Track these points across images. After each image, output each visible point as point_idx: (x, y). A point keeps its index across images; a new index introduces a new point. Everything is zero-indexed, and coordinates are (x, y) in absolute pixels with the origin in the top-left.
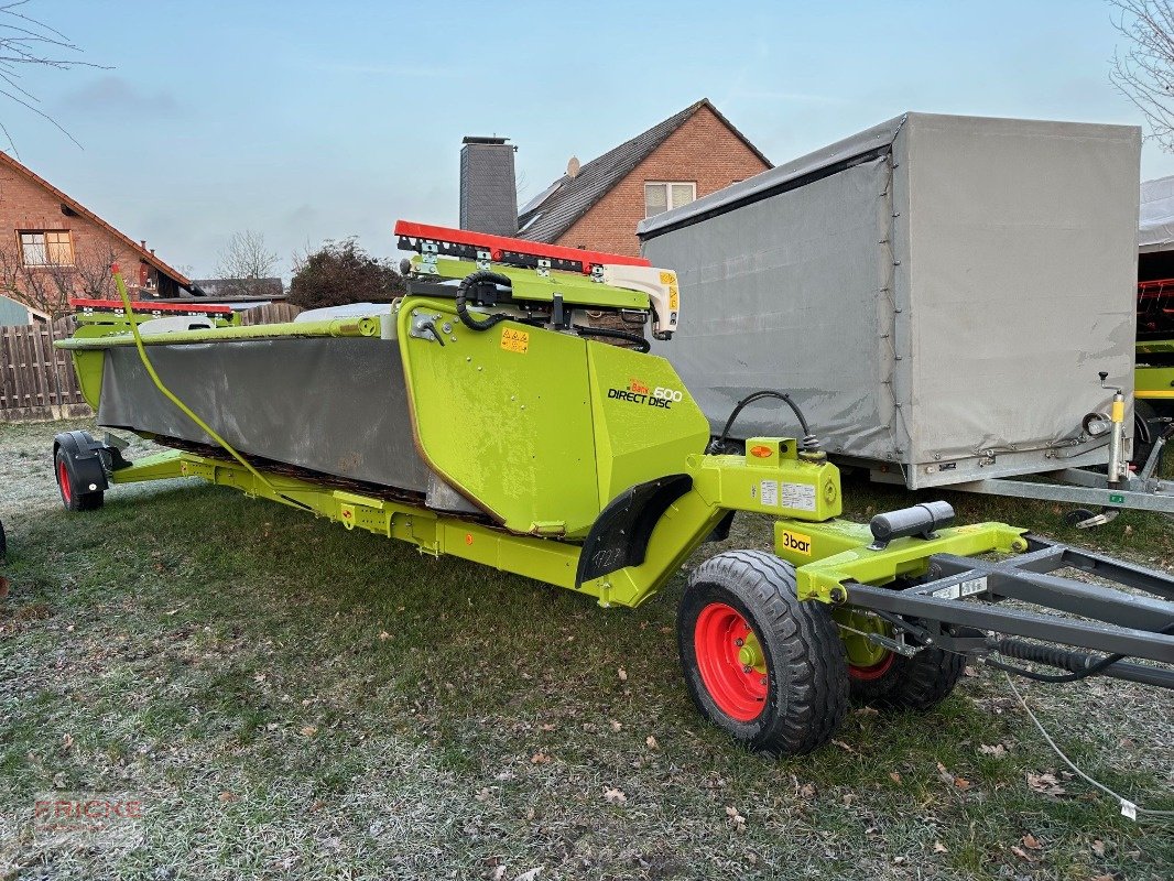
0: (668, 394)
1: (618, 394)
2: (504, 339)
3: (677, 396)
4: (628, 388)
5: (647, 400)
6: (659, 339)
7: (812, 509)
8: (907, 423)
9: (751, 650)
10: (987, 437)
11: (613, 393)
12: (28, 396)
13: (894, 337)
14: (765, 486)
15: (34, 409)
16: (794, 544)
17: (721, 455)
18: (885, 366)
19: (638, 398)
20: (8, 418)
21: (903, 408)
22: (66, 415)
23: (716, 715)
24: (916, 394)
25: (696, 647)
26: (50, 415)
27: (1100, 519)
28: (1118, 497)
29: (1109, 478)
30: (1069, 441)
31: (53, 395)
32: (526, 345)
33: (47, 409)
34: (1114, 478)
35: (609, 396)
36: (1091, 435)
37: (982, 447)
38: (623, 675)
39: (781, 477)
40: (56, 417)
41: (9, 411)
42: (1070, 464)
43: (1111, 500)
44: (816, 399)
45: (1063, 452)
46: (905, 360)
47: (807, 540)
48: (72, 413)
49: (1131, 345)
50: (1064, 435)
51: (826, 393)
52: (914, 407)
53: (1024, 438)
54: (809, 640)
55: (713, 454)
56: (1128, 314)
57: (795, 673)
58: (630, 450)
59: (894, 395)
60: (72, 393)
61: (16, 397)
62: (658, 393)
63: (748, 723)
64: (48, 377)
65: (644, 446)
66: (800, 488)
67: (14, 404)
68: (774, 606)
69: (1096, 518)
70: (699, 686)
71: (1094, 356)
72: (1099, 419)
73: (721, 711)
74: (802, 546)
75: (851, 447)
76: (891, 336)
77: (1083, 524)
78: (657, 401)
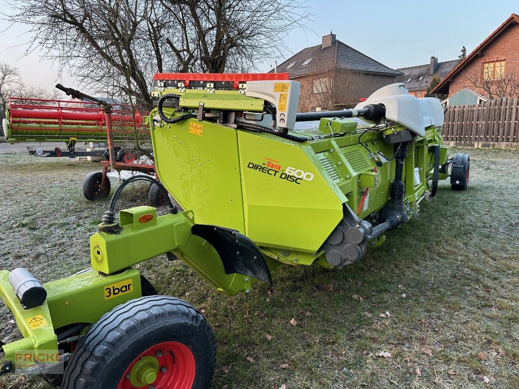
0: (299, 174)
2: (191, 128)
3: (308, 177)
4: (264, 164)
5: (278, 175)
12: (467, 136)
15: (468, 142)
19: (271, 172)
20: (457, 145)
22: (480, 146)
26: (473, 145)
31: (477, 136)
32: (201, 131)
33: (473, 143)
40: (476, 147)
41: (458, 142)
48: (483, 146)
60: (485, 136)
61: (462, 136)
62: (290, 171)
64: (477, 129)
67: (461, 139)
78: (288, 177)
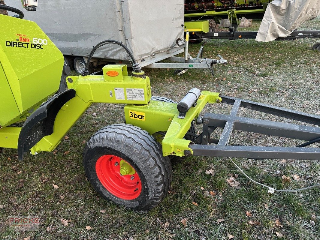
0: (40, 41)
1: (12, 44)
6: (29, 10)
7: (143, 99)
8: (131, 46)
9: (125, 168)
10: (153, 49)
11: (8, 44)
13: (122, 12)
14: (117, 91)
16: (136, 116)
17: (88, 76)
18: (120, 24)
19: (24, 45)
21: (128, 40)
23: (113, 199)
24: (133, 35)
25: (97, 173)
27: (183, 72)
28: (191, 65)
29: (185, 59)
30: (172, 47)
34: (187, 59)
35: (7, 45)
36: (179, 45)
37: (152, 52)
38: (56, 187)
39: (125, 86)
42: (172, 55)
43: (189, 66)
44: (93, 37)
45: (170, 51)
46: (127, 21)
47: (143, 114)
49: (183, 15)
50: (171, 46)
51: (96, 35)
52: (133, 40)
53: (162, 48)
54: (160, 165)
55: (83, 76)
56: (182, 5)
57: (157, 182)
58: (27, 74)
59: (124, 35)
62: (35, 41)
63: (131, 201)
65: (34, 71)
66: (136, 91)
68: (143, 155)
69: (182, 71)
70: (101, 189)
71: (176, 19)
72: (181, 40)
73: (115, 196)
74: (140, 117)
75: (110, 56)
76: (121, 11)
77: (179, 74)
78: (36, 46)
